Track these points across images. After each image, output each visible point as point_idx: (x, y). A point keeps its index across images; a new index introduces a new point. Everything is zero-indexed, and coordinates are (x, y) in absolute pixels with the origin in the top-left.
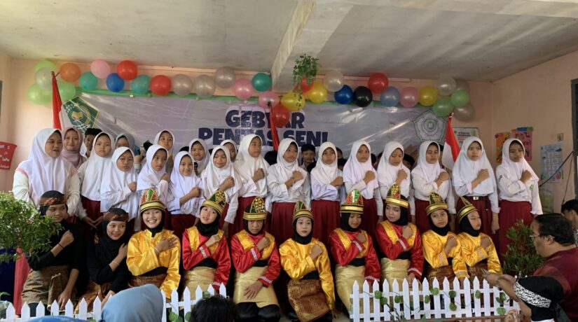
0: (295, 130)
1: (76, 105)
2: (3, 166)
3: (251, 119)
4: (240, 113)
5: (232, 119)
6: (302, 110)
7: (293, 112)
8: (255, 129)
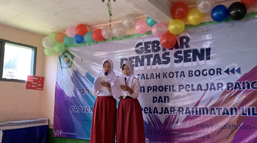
0: (182, 50)
1: (66, 54)
2: (38, 89)
3: (151, 47)
4: (143, 44)
5: (139, 49)
6: (187, 33)
7: (181, 36)
8: (154, 54)
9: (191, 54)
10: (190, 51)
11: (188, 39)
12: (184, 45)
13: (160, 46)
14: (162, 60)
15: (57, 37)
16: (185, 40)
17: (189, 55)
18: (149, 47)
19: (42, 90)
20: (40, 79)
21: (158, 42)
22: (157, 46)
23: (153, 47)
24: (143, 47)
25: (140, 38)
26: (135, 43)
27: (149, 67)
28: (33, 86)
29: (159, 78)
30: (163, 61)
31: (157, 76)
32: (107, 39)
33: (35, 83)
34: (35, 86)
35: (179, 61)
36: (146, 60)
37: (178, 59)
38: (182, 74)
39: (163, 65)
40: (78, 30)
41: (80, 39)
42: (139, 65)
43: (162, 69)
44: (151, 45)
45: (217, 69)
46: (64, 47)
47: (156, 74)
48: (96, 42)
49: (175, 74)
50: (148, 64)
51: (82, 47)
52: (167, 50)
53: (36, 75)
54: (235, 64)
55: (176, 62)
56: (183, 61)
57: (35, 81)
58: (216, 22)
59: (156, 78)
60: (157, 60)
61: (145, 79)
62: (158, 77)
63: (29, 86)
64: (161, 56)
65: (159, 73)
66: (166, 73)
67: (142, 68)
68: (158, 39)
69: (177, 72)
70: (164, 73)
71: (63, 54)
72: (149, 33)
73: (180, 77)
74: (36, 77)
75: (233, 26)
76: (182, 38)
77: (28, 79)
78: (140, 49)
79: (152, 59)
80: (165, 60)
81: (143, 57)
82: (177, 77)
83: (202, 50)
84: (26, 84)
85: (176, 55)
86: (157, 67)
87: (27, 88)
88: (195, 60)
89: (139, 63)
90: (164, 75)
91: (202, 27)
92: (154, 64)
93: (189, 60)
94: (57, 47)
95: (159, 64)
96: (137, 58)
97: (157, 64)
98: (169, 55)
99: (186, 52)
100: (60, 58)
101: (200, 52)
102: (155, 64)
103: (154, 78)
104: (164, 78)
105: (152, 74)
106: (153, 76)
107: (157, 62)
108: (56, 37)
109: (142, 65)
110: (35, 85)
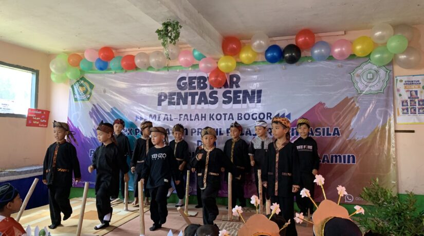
0: (232, 90)
1: (82, 82)
2: (41, 125)
3: (196, 83)
4: (187, 79)
5: (181, 84)
6: (238, 72)
7: (231, 74)
8: (199, 91)
9: (241, 95)
10: (240, 92)
11: (238, 78)
12: (234, 85)
13: (207, 83)
14: (209, 99)
15: (71, 60)
16: (235, 79)
17: (239, 97)
18: (194, 83)
19: (47, 127)
20: (44, 113)
21: (204, 79)
22: (204, 83)
23: (199, 83)
24: (186, 83)
25: (183, 71)
26: (177, 77)
27: (193, 107)
28: (34, 122)
29: (205, 120)
30: (210, 101)
31: (202, 117)
32: (139, 69)
33: (38, 119)
34: (38, 123)
35: (228, 102)
36: (190, 98)
37: (226, 100)
38: (231, 117)
39: (210, 105)
40: (102, 54)
41: (103, 65)
42: (181, 102)
43: (208, 109)
44: (196, 81)
45: (268, 114)
46: (79, 73)
47: (202, 115)
48: (124, 71)
49: (223, 116)
50: (193, 103)
51: (106, 75)
52: (215, 89)
53: (39, 108)
54: (286, 110)
55: (224, 102)
56: (232, 103)
57: (37, 115)
58: (269, 63)
59: (202, 120)
60: (203, 99)
61: (188, 120)
62: (203, 119)
63: (30, 122)
64: (208, 95)
65: (205, 115)
66: (213, 115)
67: (185, 107)
68: (206, 75)
69: (225, 115)
70: (210, 114)
71: (78, 81)
72: (195, 66)
73: (229, 119)
74: (39, 110)
75: (286, 69)
76: (232, 77)
77: (29, 113)
78: (183, 84)
79: (197, 98)
80: (213, 100)
81: (186, 94)
82: (225, 119)
83: (253, 92)
84: (26, 119)
85: (224, 95)
86: (203, 108)
87: (27, 126)
88: (245, 102)
89: (181, 101)
90: (211, 117)
91: (255, 66)
92: (199, 103)
93: (239, 102)
94: (70, 73)
95: (205, 104)
96: (179, 95)
97: (203, 104)
98: (217, 94)
99: (236, 93)
100: (72, 87)
101: (250, 93)
102: (201, 104)
103: (199, 120)
104: (210, 120)
105: (197, 115)
106: (198, 117)
107: (203, 101)
108: (69, 60)
109: (185, 103)
110: (37, 121)
